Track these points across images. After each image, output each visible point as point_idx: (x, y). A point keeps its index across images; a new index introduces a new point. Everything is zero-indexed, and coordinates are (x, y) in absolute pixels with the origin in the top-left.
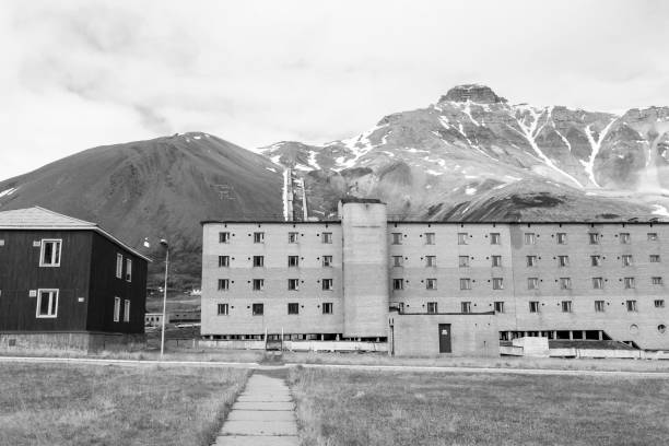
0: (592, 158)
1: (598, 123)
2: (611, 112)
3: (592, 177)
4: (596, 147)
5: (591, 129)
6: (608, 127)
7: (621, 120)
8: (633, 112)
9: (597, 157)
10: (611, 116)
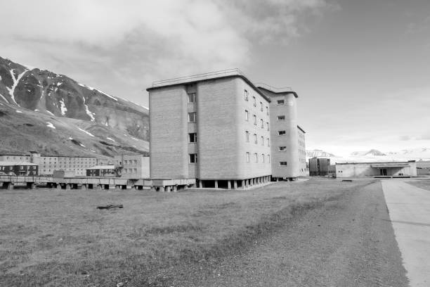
0: (14, 87)
1: (18, 70)
2: (25, 66)
3: (13, 97)
4: (16, 83)
5: (14, 72)
6: (23, 73)
7: (30, 72)
8: (37, 70)
9: (16, 87)
10: (25, 68)
